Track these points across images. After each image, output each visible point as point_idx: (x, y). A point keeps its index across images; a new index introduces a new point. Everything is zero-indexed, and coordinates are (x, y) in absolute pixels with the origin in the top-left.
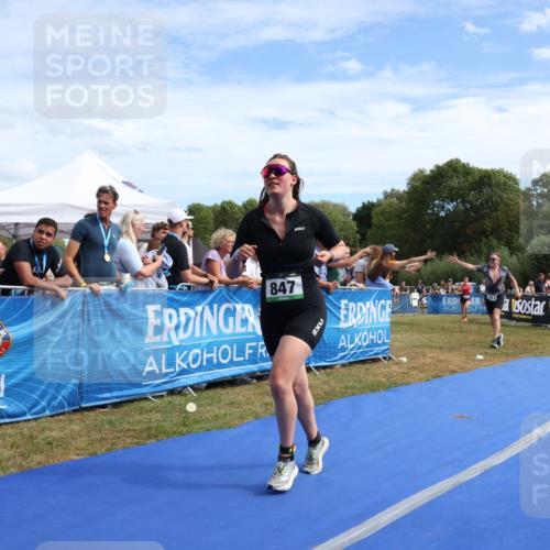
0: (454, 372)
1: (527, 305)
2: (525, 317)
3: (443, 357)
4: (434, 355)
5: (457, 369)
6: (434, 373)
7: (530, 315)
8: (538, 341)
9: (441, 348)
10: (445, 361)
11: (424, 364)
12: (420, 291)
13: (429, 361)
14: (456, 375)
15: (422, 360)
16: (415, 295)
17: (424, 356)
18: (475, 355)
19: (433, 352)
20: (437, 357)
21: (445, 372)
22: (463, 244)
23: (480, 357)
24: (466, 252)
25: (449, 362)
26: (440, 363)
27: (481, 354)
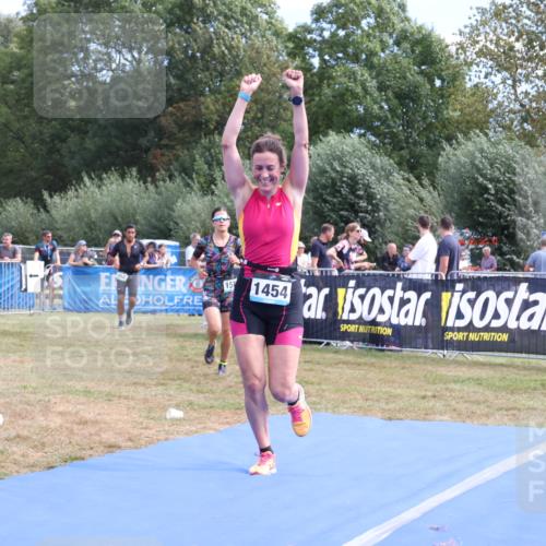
0: (112, 447)
3: (89, 413)
4: (70, 408)
5: (120, 441)
6: (68, 450)
9: (87, 392)
10: (95, 422)
11: (46, 429)
12: (46, 259)
13: (56, 421)
14: (118, 453)
16: (36, 267)
17: (46, 409)
18: (165, 409)
19: (68, 402)
20: (77, 413)
21: (92, 448)
22: (153, 151)
23: (175, 413)
24: (158, 170)
25: (103, 425)
26: (81, 426)
27: (177, 407)
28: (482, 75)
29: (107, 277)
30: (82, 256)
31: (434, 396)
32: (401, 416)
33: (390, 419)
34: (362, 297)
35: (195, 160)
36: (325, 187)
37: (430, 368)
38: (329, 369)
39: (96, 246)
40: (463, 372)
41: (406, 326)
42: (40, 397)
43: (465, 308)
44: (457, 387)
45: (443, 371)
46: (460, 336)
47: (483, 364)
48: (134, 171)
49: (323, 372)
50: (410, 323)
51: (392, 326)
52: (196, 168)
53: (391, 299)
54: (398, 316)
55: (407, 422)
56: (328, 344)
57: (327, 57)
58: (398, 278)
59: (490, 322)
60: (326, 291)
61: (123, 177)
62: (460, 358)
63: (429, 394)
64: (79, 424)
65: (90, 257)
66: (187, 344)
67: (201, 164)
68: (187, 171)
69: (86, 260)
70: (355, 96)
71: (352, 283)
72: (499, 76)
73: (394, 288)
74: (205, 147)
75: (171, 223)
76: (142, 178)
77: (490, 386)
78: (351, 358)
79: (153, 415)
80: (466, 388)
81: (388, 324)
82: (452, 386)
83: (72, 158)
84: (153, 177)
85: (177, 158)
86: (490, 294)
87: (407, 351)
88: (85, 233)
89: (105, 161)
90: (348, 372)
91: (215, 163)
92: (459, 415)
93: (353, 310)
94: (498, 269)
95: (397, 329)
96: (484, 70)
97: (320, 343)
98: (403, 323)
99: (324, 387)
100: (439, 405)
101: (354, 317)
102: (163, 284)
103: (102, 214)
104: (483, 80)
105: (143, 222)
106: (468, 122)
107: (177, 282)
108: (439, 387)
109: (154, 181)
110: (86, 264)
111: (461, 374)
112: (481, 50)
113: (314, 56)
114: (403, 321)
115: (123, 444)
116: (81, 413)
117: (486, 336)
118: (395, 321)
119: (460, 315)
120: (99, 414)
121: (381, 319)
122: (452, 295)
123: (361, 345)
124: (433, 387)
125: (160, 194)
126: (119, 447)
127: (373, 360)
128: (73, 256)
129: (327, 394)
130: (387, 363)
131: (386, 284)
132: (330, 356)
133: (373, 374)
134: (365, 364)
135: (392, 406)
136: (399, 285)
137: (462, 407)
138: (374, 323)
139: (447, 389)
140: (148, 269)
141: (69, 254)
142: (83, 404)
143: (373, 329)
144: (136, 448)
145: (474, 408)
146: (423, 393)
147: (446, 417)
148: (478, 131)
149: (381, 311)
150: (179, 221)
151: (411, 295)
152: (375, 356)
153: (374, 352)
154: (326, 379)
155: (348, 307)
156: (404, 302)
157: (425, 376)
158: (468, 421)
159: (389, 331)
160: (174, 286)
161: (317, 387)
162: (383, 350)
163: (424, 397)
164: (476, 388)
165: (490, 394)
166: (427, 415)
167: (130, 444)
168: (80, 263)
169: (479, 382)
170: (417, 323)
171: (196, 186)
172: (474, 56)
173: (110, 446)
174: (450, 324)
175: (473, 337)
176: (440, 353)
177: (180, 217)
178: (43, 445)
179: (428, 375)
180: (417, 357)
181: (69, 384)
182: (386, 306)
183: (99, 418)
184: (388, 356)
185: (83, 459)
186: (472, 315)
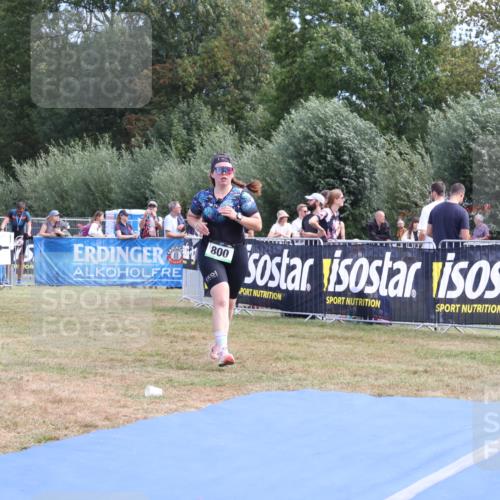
0: (88, 427)
1: (271, 266)
2: (266, 294)
3: (64, 390)
4: (43, 386)
5: (96, 420)
6: (42, 430)
7: (277, 289)
8: (294, 351)
9: (61, 369)
10: (70, 401)
11: (19, 408)
12: (16, 230)
13: (28, 400)
14: (93, 434)
15: (13, 399)
17: (18, 388)
18: (143, 386)
19: (41, 379)
20: (51, 391)
21: (67, 428)
22: (128, 116)
23: (154, 391)
24: (134, 136)
25: (78, 404)
26: (55, 405)
27: (156, 383)
28: (474, 34)
29: (80, 249)
30: (55, 227)
31: (426, 371)
32: (391, 392)
33: (380, 395)
34: (349, 268)
35: (172, 125)
36: (309, 153)
37: (421, 341)
38: (314, 344)
39: (68, 216)
40: (456, 346)
41: (395, 297)
42: (11, 374)
43: (457, 279)
44: (450, 361)
45: (434, 344)
46: (453, 308)
47: (477, 338)
48: (107, 137)
49: (309, 346)
50: (400, 295)
51: (380, 298)
52: (174, 133)
53: (379, 270)
54: (387, 287)
55: (398, 398)
56: (313, 317)
57: (308, 17)
58: (387, 247)
59: (484, 293)
60: (310, 262)
61: (96, 143)
62: (453, 331)
63: (421, 369)
64: (54, 402)
65: (63, 228)
66: (165, 318)
67: (179, 129)
68: (164, 137)
69: (59, 231)
70: (338, 57)
71: (338, 253)
72: (491, 35)
73: (383, 259)
74: (183, 112)
75: (147, 191)
76: (116, 144)
77: (485, 361)
78: (337, 332)
79: (130, 392)
80: (459, 362)
81: (377, 296)
82: (445, 360)
83: (43, 124)
84: (128, 142)
85: (153, 123)
86: (484, 264)
87: (396, 324)
88: (56, 202)
89: (77, 126)
90: (335, 346)
91: (194, 128)
92: (452, 391)
93: (339, 281)
94: (491, 238)
95: (386, 301)
96: (475, 30)
97: (306, 317)
98: (392, 295)
99: (310, 362)
100: (431, 380)
101: (340, 288)
102: (140, 255)
103: (75, 183)
104: (473, 39)
105: (118, 190)
106: (458, 83)
107: (155, 254)
108: (431, 361)
109: (129, 148)
110: (59, 235)
111: (453, 348)
112: (472, 8)
113: (294, 17)
114: (392, 293)
115: (100, 423)
116: (56, 390)
117: (479, 308)
118: (383, 293)
119: (451, 286)
120: (74, 392)
121: (369, 290)
122: (444, 266)
123: (348, 318)
124: (424, 362)
125: (135, 161)
126: (96, 427)
127: (362, 334)
128: (44, 227)
129: (313, 369)
130: (375, 336)
131: (374, 254)
132: (315, 330)
133: (361, 349)
134: (353, 338)
135: (381, 382)
136: (388, 255)
137: (455, 382)
138: (361, 295)
139: (439, 363)
140: (124, 240)
141: (40, 225)
142: (57, 381)
143: (361, 302)
144: (113, 427)
145: (468, 383)
146: (414, 368)
147: (439, 393)
148: (468, 93)
149: (369, 282)
150: (156, 190)
151: (401, 265)
152: (364, 330)
153: (362, 326)
154: (312, 354)
155: (333, 278)
156: (393, 273)
157: (416, 350)
158: (462, 398)
159: (377, 304)
160: (151, 257)
161: (303, 363)
162: (371, 323)
163: (415, 373)
164: (470, 363)
165: (484, 369)
166: (418, 391)
167: (107, 423)
168: (53, 234)
169: (472, 356)
170: (407, 295)
171: (174, 153)
172: (465, 14)
173: (86, 426)
174: (441, 295)
175: (466, 309)
176: (431, 326)
177: (157, 185)
178: (16, 424)
179: (420, 350)
180: (406, 330)
181: (43, 360)
182: (375, 277)
183: (74, 396)
184: (378, 330)
185: (58, 439)
186: (463, 286)
